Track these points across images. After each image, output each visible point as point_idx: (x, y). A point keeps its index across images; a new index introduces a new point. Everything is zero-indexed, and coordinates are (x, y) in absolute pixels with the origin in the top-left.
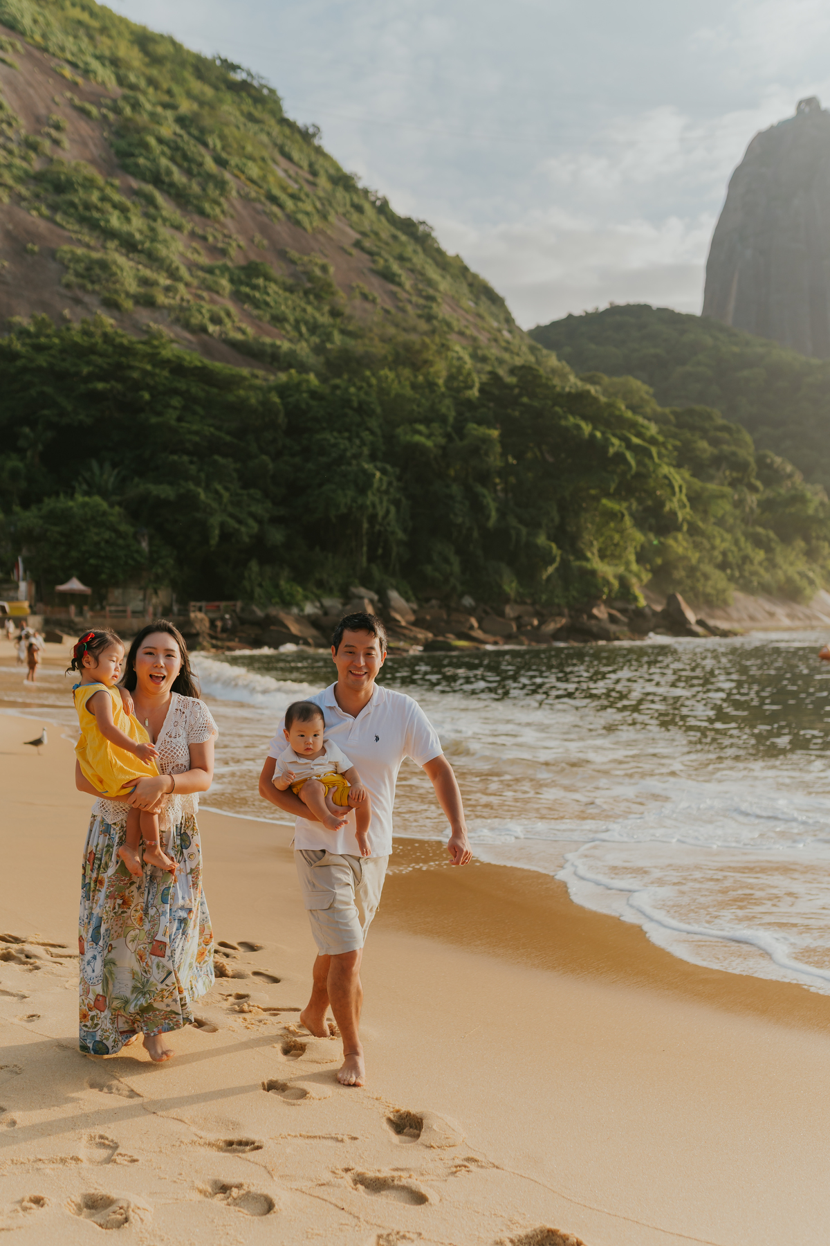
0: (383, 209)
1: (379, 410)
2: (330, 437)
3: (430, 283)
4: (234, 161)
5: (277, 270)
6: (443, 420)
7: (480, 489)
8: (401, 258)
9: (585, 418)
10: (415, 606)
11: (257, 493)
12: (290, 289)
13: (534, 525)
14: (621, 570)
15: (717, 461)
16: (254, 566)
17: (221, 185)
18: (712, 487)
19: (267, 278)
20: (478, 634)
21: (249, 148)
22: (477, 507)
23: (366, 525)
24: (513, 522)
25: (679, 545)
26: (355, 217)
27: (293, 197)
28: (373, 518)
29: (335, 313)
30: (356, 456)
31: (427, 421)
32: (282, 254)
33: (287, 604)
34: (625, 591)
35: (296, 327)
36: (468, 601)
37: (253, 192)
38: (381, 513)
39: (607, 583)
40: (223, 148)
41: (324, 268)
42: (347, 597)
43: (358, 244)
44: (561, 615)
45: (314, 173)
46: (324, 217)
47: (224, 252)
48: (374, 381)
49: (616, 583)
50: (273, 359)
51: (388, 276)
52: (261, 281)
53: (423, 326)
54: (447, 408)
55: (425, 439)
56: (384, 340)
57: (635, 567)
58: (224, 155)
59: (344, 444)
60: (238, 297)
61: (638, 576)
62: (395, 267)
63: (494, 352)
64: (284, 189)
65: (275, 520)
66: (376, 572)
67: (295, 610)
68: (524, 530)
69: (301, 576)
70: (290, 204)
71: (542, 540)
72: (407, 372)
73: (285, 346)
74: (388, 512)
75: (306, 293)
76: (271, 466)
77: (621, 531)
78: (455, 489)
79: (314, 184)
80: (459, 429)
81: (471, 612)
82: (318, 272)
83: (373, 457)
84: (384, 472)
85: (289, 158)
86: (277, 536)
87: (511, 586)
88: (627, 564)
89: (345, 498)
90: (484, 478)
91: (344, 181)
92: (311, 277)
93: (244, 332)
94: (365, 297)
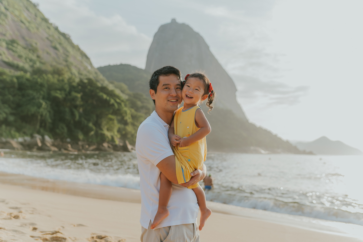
0: (56, 29)
1: (46, 86)
2: (30, 92)
3: (68, 51)
4: (11, 9)
5: (21, 42)
6: (65, 90)
7: (74, 110)
8: (60, 44)
9: (105, 93)
10: (53, 140)
11: (6, 106)
12: (25, 48)
13: (89, 121)
14: (112, 134)
15: (142, 107)
16: (4, 127)
17: (6, 16)
18: (139, 114)
19: (18, 44)
20: (70, 149)
21: (16, 6)
22: (73, 114)
23: (39, 117)
24: (83, 119)
25: (129, 128)
26: (47, 30)
27: (29, 22)
28: (42, 116)
29: (38, 57)
30: (38, 98)
31: (60, 90)
32: (23, 38)
33: (13, 137)
34: (113, 140)
35: (26, 59)
36: (69, 140)
37: (16, 19)
38: (44, 114)
39: (108, 137)
40: (8, 5)
41: (36, 44)
42: (32, 136)
43: (47, 38)
44: (94, 144)
45: (36, 16)
46: (38, 29)
47: (4, 35)
48: (46, 77)
49: (110, 138)
50: (17, 68)
51: (55, 48)
52: (15, 45)
53: (64, 63)
54: (67, 87)
55: (59, 95)
56: (51, 66)
57: (116, 133)
58: (8, 7)
59: (35, 94)
60: (8, 49)
61: (116, 136)
62: (58, 46)
63: (84, 72)
64: (26, 19)
65: (12, 114)
66: (42, 130)
67: (15, 140)
68: (86, 122)
69: (18, 130)
70: (27, 24)
71: (91, 125)
72: (56, 76)
73: (21, 64)
74: (46, 114)
75: (30, 50)
76: (11, 98)
77: (113, 123)
78: (67, 110)
79: (35, 19)
80: (70, 93)
81: (69, 143)
82: (34, 45)
83: (43, 98)
84: (46, 103)
85: (28, 10)
86: (11, 118)
87: (81, 137)
88: (114, 133)
89: (33, 109)
90: (76, 107)
91: (45, 20)
92: (31, 46)
93: (8, 58)
94: (48, 53)
